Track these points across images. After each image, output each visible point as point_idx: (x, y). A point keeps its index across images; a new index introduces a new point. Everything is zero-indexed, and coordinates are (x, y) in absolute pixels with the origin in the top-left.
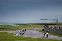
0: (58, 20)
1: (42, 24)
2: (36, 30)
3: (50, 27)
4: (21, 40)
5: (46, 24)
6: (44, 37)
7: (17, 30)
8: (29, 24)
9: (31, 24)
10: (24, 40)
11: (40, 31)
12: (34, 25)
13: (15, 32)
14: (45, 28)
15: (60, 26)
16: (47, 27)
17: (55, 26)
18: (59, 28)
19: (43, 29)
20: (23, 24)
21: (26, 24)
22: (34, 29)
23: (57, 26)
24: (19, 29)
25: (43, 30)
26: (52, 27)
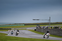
0: (50, 20)
1: (34, 23)
2: (28, 30)
3: (42, 26)
4: (13, 40)
5: (38, 24)
6: (44, 38)
7: (9, 30)
8: (22, 24)
9: (23, 24)
10: (16, 40)
11: (32, 31)
12: (26, 25)
13: (7, 32)
14: (37, 28)
15: (52, 26)
16: (39, 27)
17: (47, 26)
18: (51, 28)
19: (36, 28)
20: (15, 24)
21: (18, 24)
22: (26, 29)
23: (49, 26)
24: (11, 29)
25: (35, 30)
26: (44, 27)
